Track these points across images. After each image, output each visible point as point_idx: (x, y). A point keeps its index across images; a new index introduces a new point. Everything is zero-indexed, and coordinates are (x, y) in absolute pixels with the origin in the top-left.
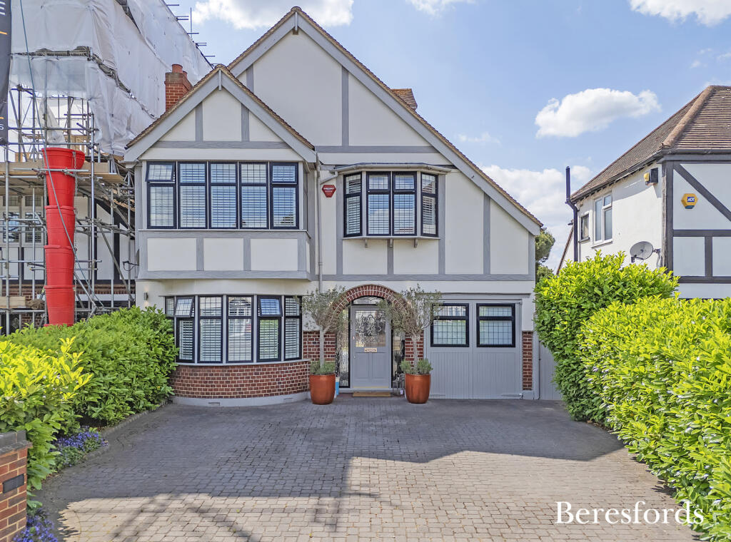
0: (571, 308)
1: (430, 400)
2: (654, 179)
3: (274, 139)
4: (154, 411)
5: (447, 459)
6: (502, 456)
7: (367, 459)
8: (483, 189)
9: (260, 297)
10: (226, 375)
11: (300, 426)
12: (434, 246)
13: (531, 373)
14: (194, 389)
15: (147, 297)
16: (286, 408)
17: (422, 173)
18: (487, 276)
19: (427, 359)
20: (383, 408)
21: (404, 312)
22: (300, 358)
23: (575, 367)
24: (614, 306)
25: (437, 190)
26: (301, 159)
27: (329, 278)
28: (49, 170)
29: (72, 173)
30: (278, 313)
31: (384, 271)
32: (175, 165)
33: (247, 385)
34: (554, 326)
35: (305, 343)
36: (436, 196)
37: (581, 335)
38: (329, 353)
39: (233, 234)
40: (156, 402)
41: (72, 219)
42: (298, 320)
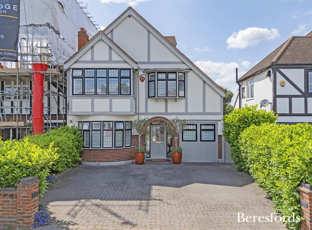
0: (236, 127)
1: (182, 162)
2: (269, 75)
3: (121, 60)
4: (75, 167)
5: (188, 186)
6: (209, 185)
7: (158, 186)
8: (203, 78)
9: (116, 122)
10: (102, 153)
11: (131, 173)
12: (183, 101)
13: (222, 152)
14: (90, 159)
15: (71, 122)
16: (126, 166)
17: (179, 72)
18: (204, 113)
19: (181, 147)
20: (163, 166)
21: (172, 128)
22: (131, 146)
23: (238, 150)
24: (252, 126)
25: (185, 79)
26: (132, 68)
27: (142, 114)
28: (34, 72)
29: (43, 73)
30: (123, 128)
31: (164, 111)
32: (83, 70)
33: (110, 157)
34: (230, 134)
35: (133, 140)
36: (184, 81)
37: (240, 137)
38: (142, 144)
39: (106, 97)
40: (75, 164)
41: (43, 91)
42: (130, 131)
